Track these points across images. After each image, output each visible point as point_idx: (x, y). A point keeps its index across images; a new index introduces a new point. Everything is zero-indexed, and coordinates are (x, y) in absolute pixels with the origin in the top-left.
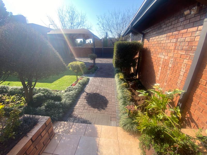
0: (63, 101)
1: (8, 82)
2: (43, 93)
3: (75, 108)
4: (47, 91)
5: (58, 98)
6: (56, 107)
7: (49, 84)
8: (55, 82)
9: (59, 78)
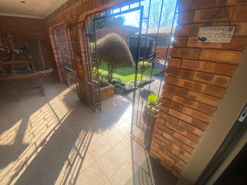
0: (126, 86)
1: (102, 70)
2: (117, 80)
3: (131, 93)
4: (119, 79)
5: (124, 85)
6: (120, 88)
7: (123, 77)
8: (127, 77)
9: (131, 75)
